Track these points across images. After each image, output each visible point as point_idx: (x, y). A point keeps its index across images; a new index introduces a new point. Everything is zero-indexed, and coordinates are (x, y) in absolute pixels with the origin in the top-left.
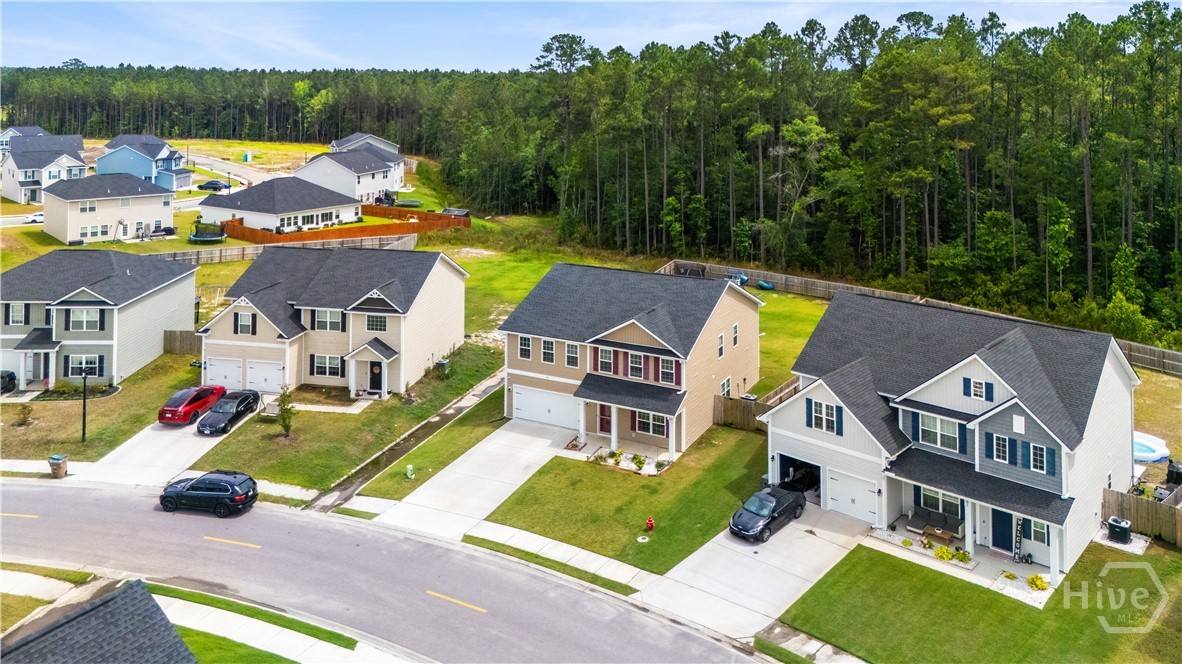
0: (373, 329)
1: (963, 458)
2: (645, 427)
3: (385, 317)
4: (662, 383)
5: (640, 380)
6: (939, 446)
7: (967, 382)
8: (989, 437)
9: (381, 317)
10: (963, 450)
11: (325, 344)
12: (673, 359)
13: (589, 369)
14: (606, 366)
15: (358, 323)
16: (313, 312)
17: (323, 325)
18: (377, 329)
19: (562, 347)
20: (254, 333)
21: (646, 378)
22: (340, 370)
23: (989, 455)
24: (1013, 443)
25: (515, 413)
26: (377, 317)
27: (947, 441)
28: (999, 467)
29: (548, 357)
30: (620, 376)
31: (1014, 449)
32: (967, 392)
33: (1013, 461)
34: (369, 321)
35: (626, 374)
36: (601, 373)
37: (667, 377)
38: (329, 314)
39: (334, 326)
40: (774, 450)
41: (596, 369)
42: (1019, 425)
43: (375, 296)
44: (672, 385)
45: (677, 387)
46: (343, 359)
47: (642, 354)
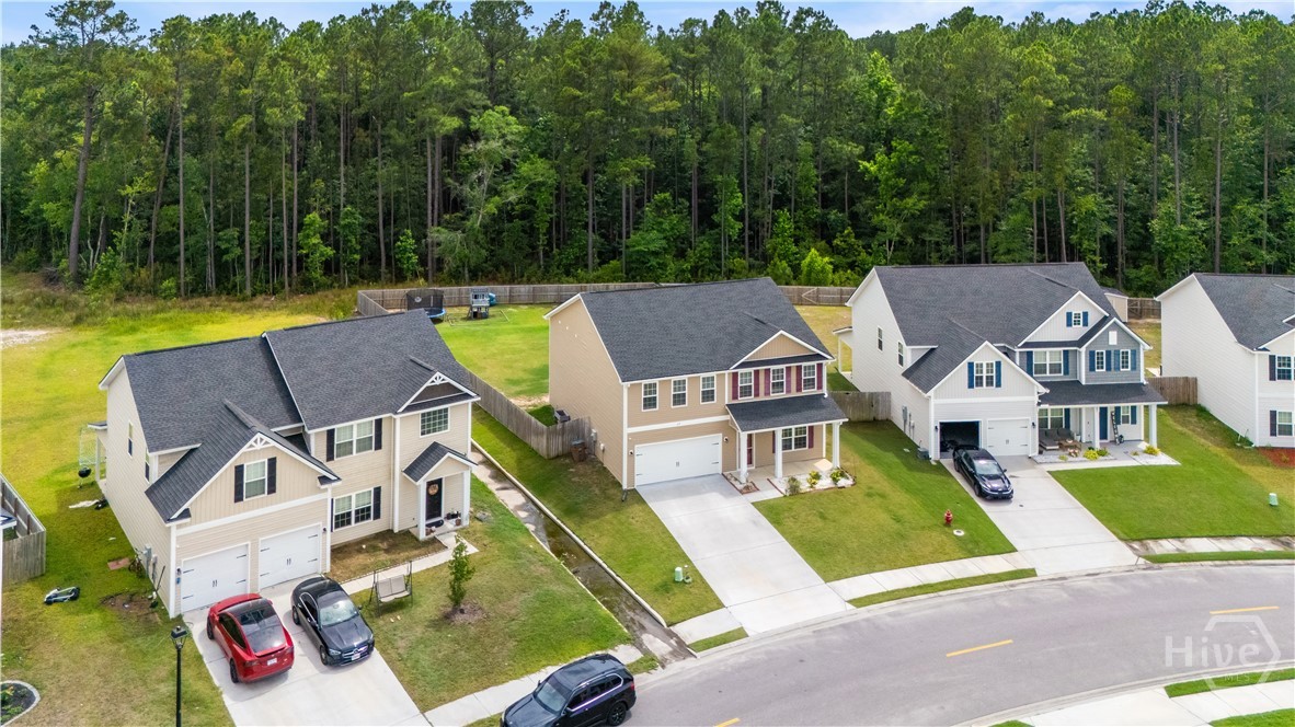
0: (429, 432)
1: (1067, 379)
3: (446, 410)
4: (805, 392)
5: (783, 395)
6: (1048, 374)
7: (1069, 315)
8: (1092, 354)
9: (440, 411)
10: (1066, 372)
12: (815, 363)
13: (728, 400)
14: (746, 391)
15: (406, 436)
16: (331, 434)
17: (346, 449)
18: (434, 431)
19: (693, 383)
20: (272, 489)
21: (789, 391)
22: (374, 508)
23: (1092, 368)
24: (1108, 353)
25: (637, 481)
26: (435, 412)
27: (1055, 369)
28: (1102, 376)
29: (679, 399)
30: (762, 398)
32: (1069, 324)
33: (1108, 369)
34: (423, 421)
35: (767, 394)
36: (741, 400)
37: (809, 383)
38: (355, 430)
39: (363, 445)
40: (937, 421)
41: (735, 397)
42: (1113, 338)
43: (438, 382)
44: (814, 391)
45: (820, 392)
46: (378, 491)
47: (783, 366)
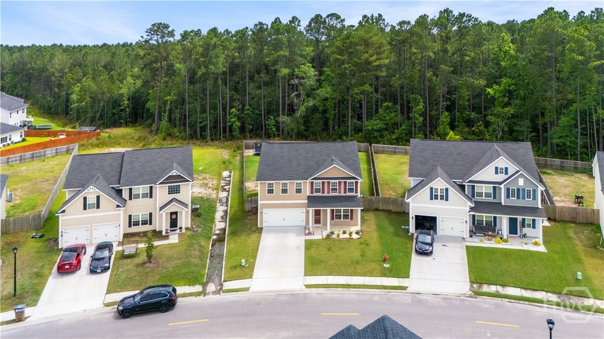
0: (172, 193)
1: (495, 201)
2: (339, 217)
3: (179, 185)
4: (348, 194)
5: (336, 194)
6: (484, 197)
7: (497, 168)
8: (508, 189)
9: (177, 186)
10: (495, 198)
11: (139, 208)
12: (354, 181)
13: (308, 193)
14: (318, 191)
15: (162, 193)
16: (131, 190)
17: (137, 196)
18: (174, 193)
19: (292, 185)
20: (98, 207)
21: (340, 193)
22: (149, 221)
23: (508, 197)
24: (518, 190)
25: (265, 225)
26: (174, 186)
27: (487, 195)
28: (514, 201)
29: (285, 191)
30: (326, 194)
31: (519, 193)
32: (497, 173)
33: (518, 198)
34: (169, 189)
35: (329, 193)
36: (315, 194)
37: (351, 190)
38: (141, 189)
39: (145, 196)
40: (412, 214)
41: (312, 193)
42: (521, 182)
43: (174, 174)
44: (353, 194)
45: (356, 195)
46: (151, 214)
47: (337, 181)
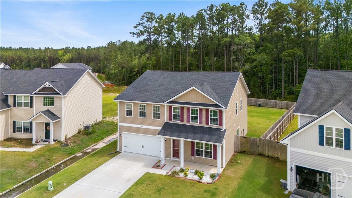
0: (46, 105)
2: (199, 153)
3: (53, 98)
4: (211, 125)
5: (197, 124)
9: (51, 98)
11: (21, 115)
12: (218, 110)
13: (166, 120)
15: (39, 102)
16: (15, 97)
17: (20, 104)
18: (49, 105)
19: (150, 107)
21: (201, 123)
22: (28, 129)
25: (124, 149)
26: (49, 98)
29: (143, 115)
30: (185, 123)
34: (44, 100)
35: (188, 121)
36: (173, 121)
37: (214, 121)
38: (23, 98)
39: (26, 104)
40: (291, 163)
41: (170, 119)
43: (47, 86)
44: (217, 126)
45: (220, 127)
46: (31, 123)
47: (198, 107)
